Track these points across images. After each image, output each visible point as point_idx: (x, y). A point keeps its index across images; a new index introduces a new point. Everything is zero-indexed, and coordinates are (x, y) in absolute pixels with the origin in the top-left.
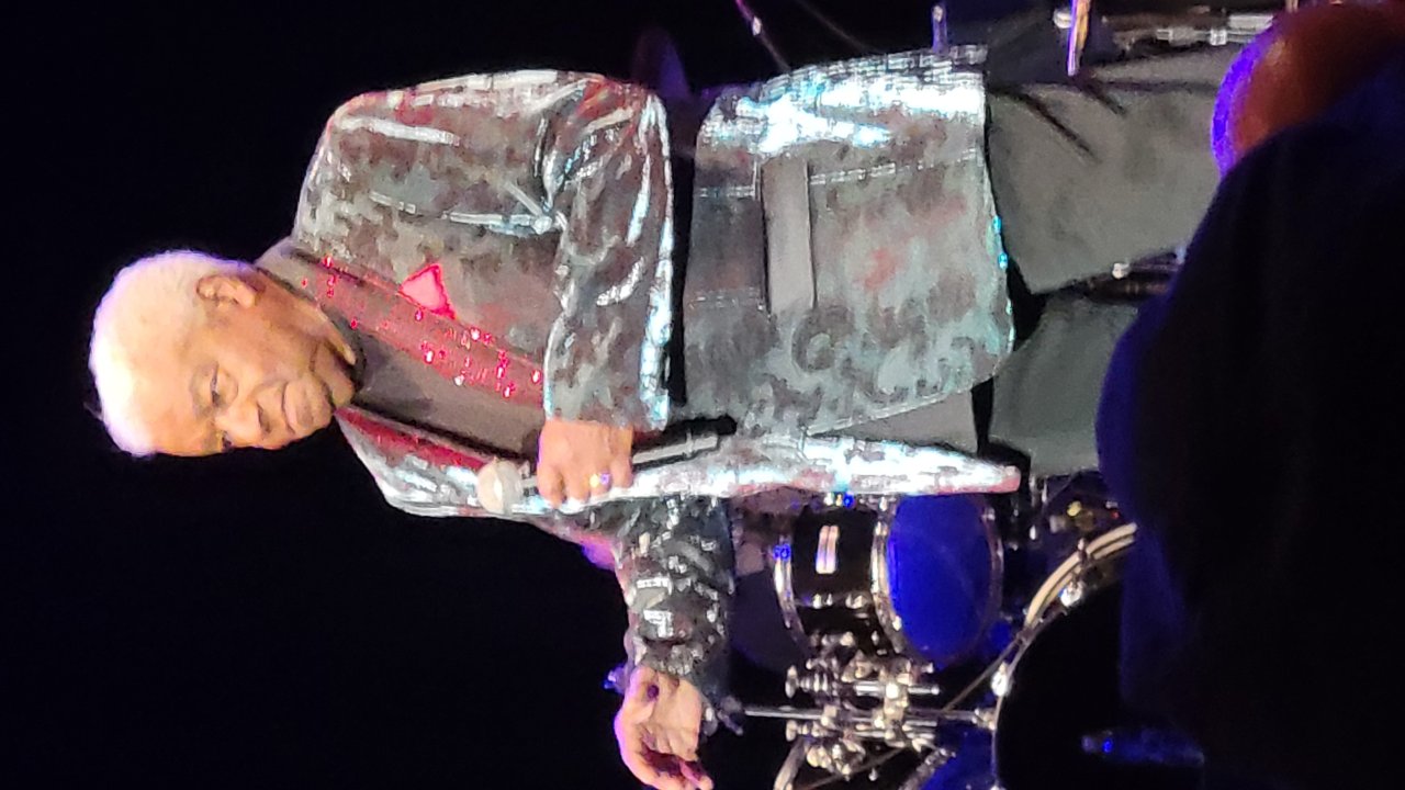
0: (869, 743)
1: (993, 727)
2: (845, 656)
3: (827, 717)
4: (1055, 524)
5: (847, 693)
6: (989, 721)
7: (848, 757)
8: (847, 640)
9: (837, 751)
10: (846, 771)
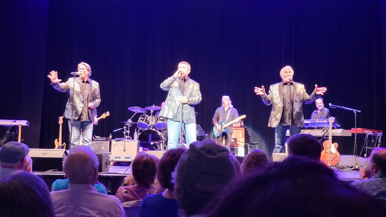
2: (155, 119)
3: (151, 118)
4: (163, 133)
5: (153, 120)
6: (151, 129)
8: (156, 120)
9: (149, 119)
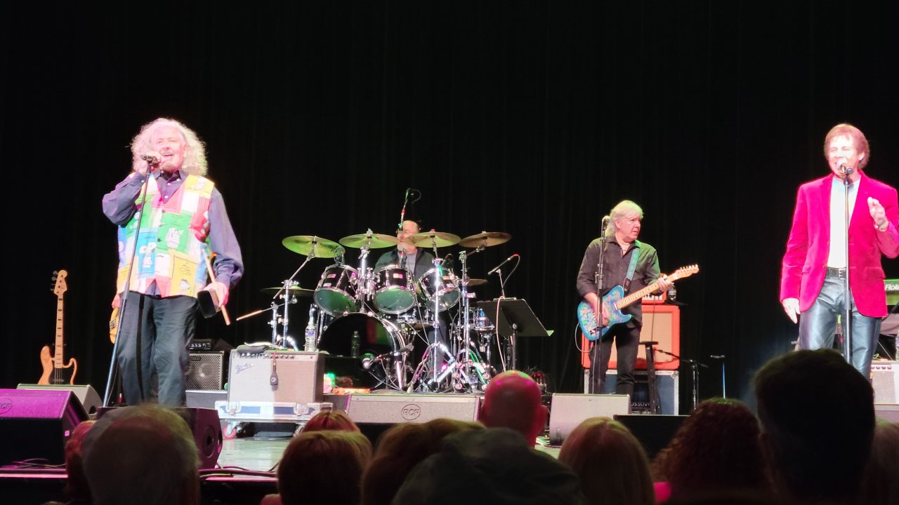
0: (356, 286)
1: (361, 312)
2: (375, 280)
3: (362, 276)
5: (367, 281)
7: (354, 281)
9: (355, 279)
10: (351, 281)
